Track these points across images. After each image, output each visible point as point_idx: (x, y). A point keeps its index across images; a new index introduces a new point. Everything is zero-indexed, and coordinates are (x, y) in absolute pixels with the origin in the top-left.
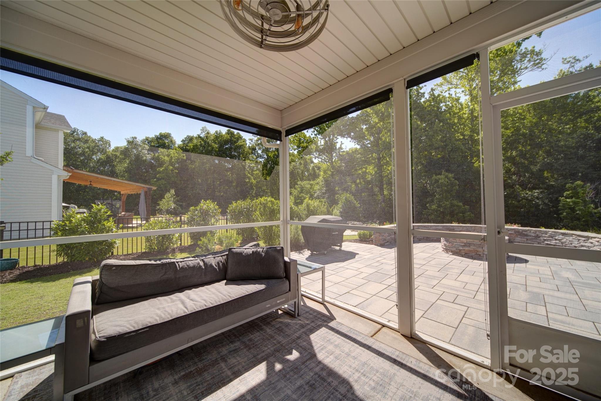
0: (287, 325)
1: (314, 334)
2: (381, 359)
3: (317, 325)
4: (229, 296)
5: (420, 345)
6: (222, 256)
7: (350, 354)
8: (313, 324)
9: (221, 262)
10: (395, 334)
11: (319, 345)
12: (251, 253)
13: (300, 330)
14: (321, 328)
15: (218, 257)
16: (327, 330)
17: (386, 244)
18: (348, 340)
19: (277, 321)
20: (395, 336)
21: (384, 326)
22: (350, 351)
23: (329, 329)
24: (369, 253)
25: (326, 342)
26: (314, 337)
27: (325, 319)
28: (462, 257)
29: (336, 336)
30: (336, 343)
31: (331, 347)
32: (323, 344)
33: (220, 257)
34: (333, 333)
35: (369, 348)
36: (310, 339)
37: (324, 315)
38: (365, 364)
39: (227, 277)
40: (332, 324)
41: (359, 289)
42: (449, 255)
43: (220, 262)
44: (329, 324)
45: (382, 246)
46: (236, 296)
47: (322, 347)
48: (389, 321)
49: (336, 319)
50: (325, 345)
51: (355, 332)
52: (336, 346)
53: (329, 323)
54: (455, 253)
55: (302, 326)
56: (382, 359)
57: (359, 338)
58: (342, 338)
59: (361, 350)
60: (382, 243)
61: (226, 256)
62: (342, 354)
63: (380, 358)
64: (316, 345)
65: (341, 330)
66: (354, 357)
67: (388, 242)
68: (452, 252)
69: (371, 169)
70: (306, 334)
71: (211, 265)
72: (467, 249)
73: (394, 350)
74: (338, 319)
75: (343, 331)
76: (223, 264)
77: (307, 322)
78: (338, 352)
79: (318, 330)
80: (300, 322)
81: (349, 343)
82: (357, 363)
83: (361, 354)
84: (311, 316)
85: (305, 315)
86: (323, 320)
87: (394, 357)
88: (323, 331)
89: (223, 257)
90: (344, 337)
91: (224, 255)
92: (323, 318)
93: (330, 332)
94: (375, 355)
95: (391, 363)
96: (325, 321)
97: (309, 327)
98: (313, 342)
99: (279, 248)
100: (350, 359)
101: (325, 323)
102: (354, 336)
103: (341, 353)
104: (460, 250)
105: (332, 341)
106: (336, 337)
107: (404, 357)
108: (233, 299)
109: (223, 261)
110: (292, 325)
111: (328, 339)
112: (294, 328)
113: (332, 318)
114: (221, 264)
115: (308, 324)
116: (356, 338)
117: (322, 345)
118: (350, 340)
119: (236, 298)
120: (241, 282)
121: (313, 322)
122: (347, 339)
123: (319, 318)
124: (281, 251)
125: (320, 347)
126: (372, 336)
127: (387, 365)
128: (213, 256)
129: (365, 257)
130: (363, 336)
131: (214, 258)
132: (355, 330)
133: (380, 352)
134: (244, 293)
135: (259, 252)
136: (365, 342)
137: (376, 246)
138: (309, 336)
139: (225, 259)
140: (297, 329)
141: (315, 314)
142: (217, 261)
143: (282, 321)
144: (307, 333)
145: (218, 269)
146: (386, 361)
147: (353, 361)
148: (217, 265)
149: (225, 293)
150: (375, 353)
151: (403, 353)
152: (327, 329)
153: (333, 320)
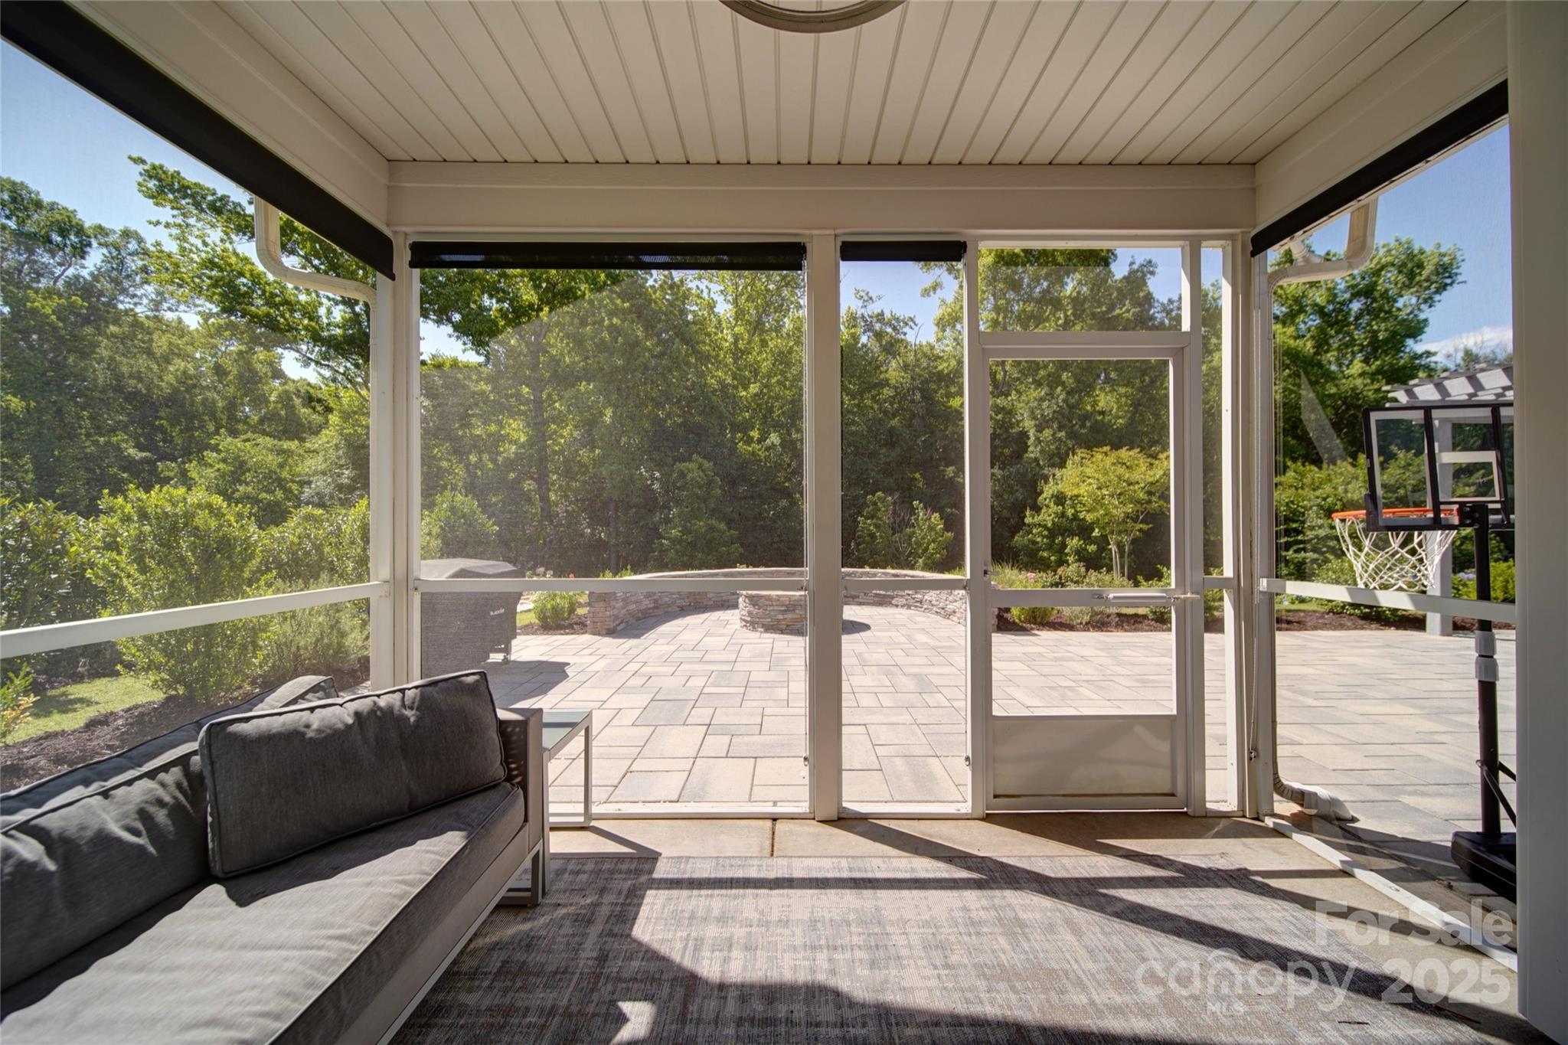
0: (529, 943)
1: (638, 921)
2: (832, 893)
3: (625, 893)
4: (340, 938)
5: (861, 827)
6: (151, 775)
7: (768, 922)
8: (609, 898)
9: (160, 803)
10: (808, 825)
11: (679, 945)
12: (350, 721)
13: (585, 935)
14: (643, 897)
15: (129, 783)
16: (664, 894)
17: (619, 628)
18: (734, 891)
19: (475, 950)
20: (812, 830)
21: (775, 820)
22: (762, 913)
23: (669, 889)
24: (595, 658)
25: (690, 925)
26: (644, 930)
27: (633, 867)
28: (782, 633)
29: (700, 896)
30: (716, 913)
31: (712, 931)
32: (685, 934)
33: (146, 784)
34: (685, 893)
35: (788, 883)
36: (640, 944)
37: (619, 858)
38: (813, 923)
39: (217, 868)
40: (662, 871)
41: (646, 752)
42: (758, 634)
43: (152, 809)
44: (655, 875)
45: (611, 633)
46: (374, 924)
47: (691, 944)
48: (775, 803)
49: (660, 854)
50: (694, 934)
51: (734, 862)
52: (723, 919)
53: (651, 872)
54: (769, 628)
55: (584, 920)
56: (833, 891)
57: (753, 873)
58: (717, 892)
59: (782, 895)
60: (612, 625)
61: (176, 771)
62: (753, 929)
63: (828, 891)
64: (671, 949)
65: (696, 875)
66: (780, 921)
67: (622, 622)
68: (763, 626)
69: (517, 430)
70: (616, 935)
71: (104, 840)
72: (789, 616)
73: (834, 860)
74: (666, 851)
75: (705, 875)
76: (175, 810)
77: (589, 901)
78: (739, 933)
79: (640, 905)
80: (562, 911)
81: (744, 896)
82: (798, 931)
83: (789, 906)
84: (584, 877)
85: (560, 885)
86: (629, 871)
87: (845, 875)
88: (654, 902)
89: (162, 776)
90: (721, 888)
91: (165, 768)
92: (624, 867)
93: (675, 893)
94: (815, 891)
95: (854, 891)
96: (638, 872)
97: (605, 911)
98: (655, 946)
99: (470, 679)
100: (780, 931)
101: (643, 878)
102: (739, 874)
103: (749, 929)
104: (779, 620)
105: (700, 913)
106: (702, 899)
107: (859, 863)
108: (370, 939)
109: (167, 799)
110: (543, 933)
111: (686, 915)
112: (559, 939)
113: (649, 858)
114: (161, 816)
115: (595, 905)
116: (747, 876)
117: (687, 939)
118: (739, 888)
119: (379, 929)
120: (325, 861)
121: (602, 891)
122: (731, 888)
123: (611, 872)
124: (483, 688)
125: (685, 948)
126: (772, 855)
127: (849, 898)
128: (95, 787)
129: (594, 668)
130: (756, 862)
131: (105, 794)
132: (729, 857)
133: (817, 879)
134: (401, 897)
135: (389, 712)
136: (772, 875)
137: (597, 638)
138: (629, 935)
139: (179, 785)
140: (573, 935)
141: (590, 866)
142: (132, 808)
143: (494, 939)
144: (616, 930)
145: (153, 843)
146: (843, 891)
147: (787, 932)
148: (139, 825)
149: (298, 935)
150: (811, 888)
151: (853, 857)
152: (661, 892)
153: (657, 859)
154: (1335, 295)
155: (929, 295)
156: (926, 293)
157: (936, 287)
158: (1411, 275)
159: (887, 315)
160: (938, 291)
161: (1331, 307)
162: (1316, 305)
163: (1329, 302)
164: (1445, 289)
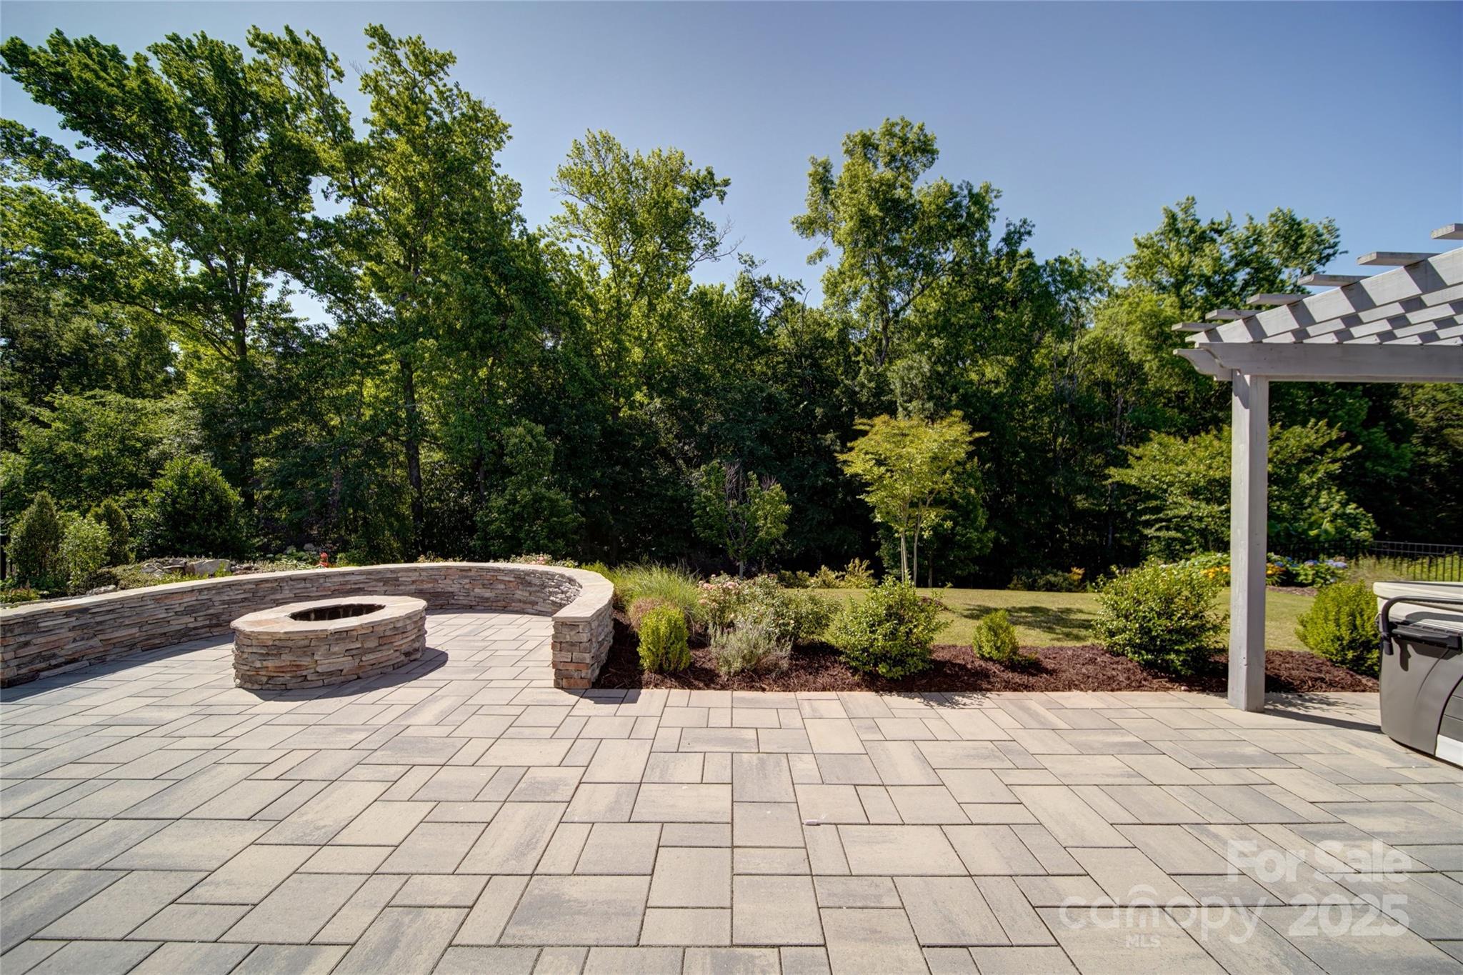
154: (1221, 266)
155: (815, 263)
156: (812, 260)
157: (821, 254)
158: (1295, 247)
159: (775, 280)
160: (824, 259)
161: (1217, 278)
162: (1202, 276)
163: (1215, 272)
164: (1328, 260)
